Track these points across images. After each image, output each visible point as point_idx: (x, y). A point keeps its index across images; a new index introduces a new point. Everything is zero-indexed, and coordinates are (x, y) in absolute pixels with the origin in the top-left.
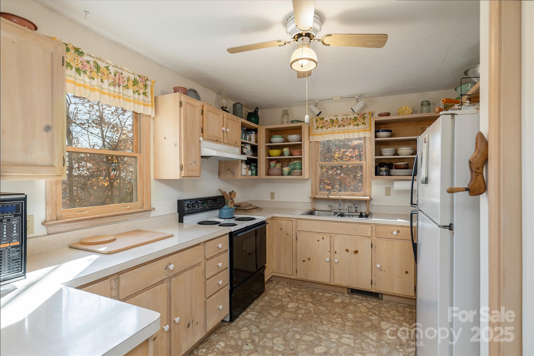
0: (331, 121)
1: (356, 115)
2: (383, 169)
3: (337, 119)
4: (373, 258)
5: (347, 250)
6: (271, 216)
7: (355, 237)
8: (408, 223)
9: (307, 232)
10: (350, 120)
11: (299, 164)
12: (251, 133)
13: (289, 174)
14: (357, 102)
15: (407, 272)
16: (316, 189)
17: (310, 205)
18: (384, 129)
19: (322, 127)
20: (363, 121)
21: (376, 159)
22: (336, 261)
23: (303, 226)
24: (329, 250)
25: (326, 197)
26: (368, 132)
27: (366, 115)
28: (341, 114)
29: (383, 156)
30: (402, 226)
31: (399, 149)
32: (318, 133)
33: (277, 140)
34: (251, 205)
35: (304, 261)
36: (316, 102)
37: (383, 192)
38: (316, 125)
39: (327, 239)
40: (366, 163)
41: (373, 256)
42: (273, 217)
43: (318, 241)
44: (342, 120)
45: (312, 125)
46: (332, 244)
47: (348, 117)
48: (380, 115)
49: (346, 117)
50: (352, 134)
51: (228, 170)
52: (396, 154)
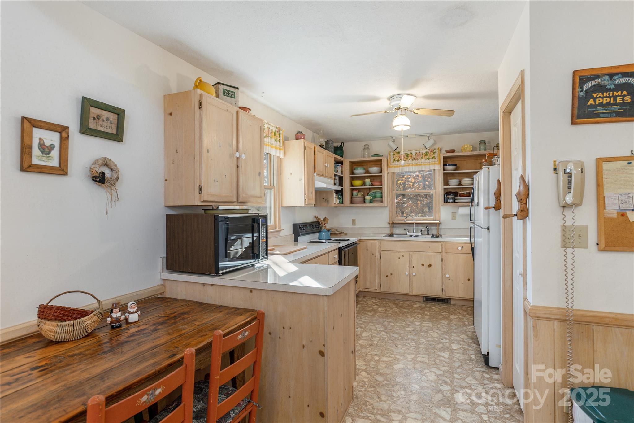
0: (406, 155)
1: (427, 150)
2: (450, 197)
3: (411, 153)
4: (443, 270)
5: (423, 265)
6: (359, 238)
7: (429, 253)
8: (468, 240)
9: (389, 251)
10: (423, 154)
11: (379, 193)
12: (338, 166)
13: (371, 202)
14: (429, 139)
15: (469, 280)
16: (393, 215)
17: (389, 229)
18: (450, 163)
19: (398, 161)
20: (433, 156)
21: (444, 188)
22: (414, 274)
23: (387, 246)
24: (408, 265)
25: (403, 222)
26: (437, 165)
27: (435, 151)
28: (414, 149)
29: (450, 186)
30: (465, 243)
31: (462, 180)
32: (395, 166)
33: (359, 171)
34: (337, 230)
35: (387, 276)
36: (393, 138)
37: (450, 217)
38: (393, 158)
39: (406, 255)
40: (436, 192)
41: (443, 269)
42: (360, 239)
43: (399, 258)
44: (415, 155)
45: (390, 158)
46: (410, 260)
47: (420, 151)
48: (448, 152)
49: (419, 151)
50: (424, 166)
51: (323, 199)
52: (460, 184)
